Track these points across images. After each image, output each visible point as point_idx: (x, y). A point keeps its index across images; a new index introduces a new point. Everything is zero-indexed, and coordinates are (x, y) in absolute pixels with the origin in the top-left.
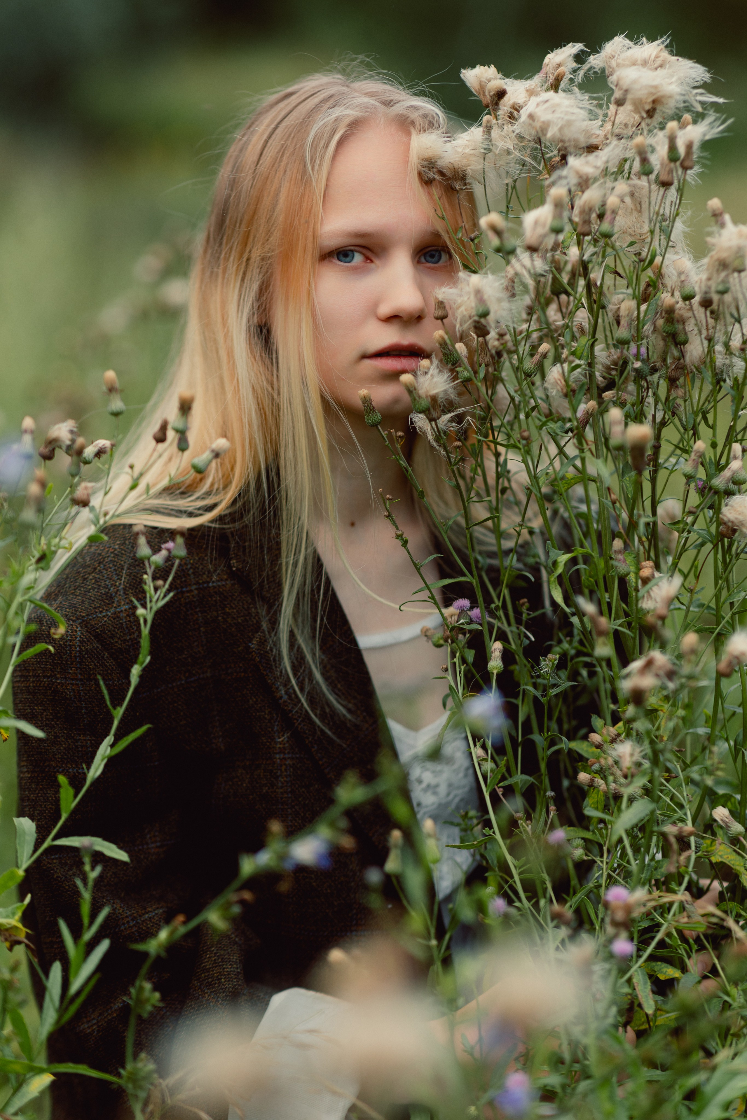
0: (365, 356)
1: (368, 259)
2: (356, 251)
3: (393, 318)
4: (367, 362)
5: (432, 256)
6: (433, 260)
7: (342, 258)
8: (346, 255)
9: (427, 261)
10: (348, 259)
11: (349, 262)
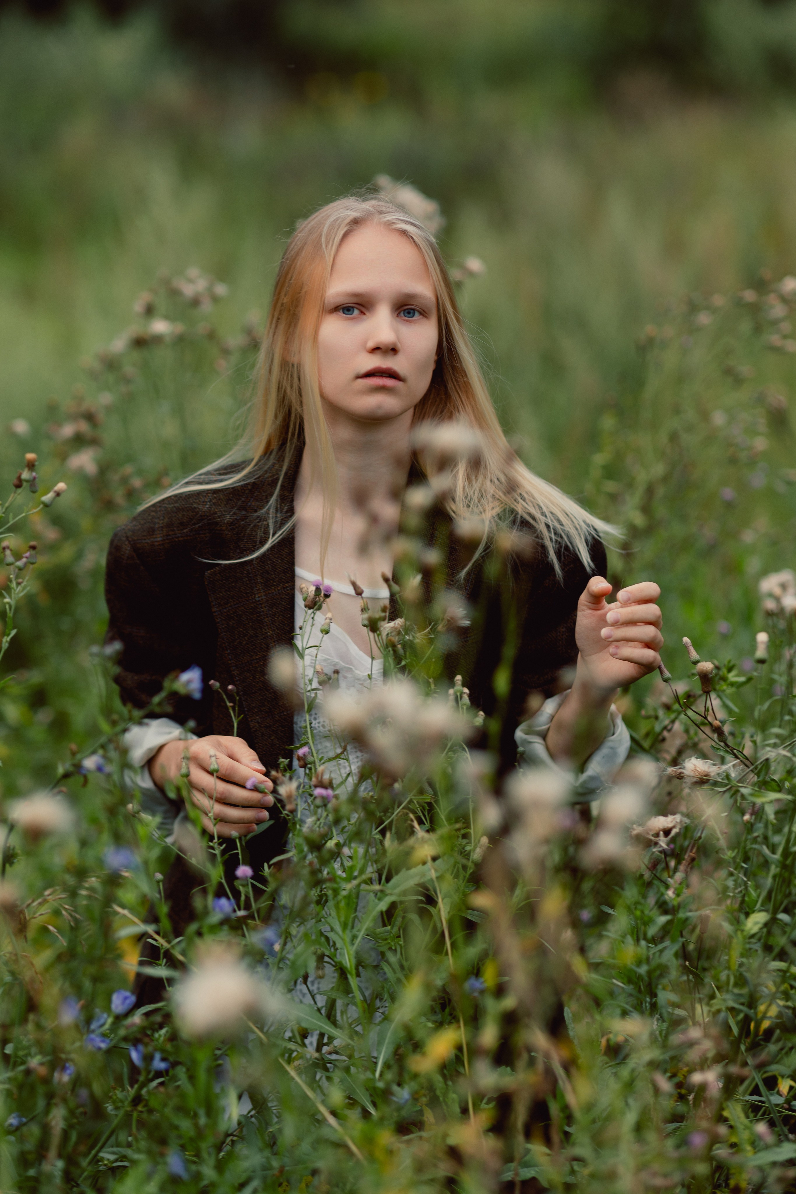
0: (359, 377)
1: (362, 313)
2: (357, 308)
3: (375, 350)
4: (360, 381)
5: (409, 313)
6: (409, 315)
7: (346, 312)
8: (348, 310)
9: (406, 316)
10: (350, 312)
11: (351, 314)
